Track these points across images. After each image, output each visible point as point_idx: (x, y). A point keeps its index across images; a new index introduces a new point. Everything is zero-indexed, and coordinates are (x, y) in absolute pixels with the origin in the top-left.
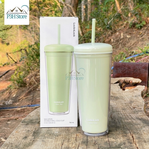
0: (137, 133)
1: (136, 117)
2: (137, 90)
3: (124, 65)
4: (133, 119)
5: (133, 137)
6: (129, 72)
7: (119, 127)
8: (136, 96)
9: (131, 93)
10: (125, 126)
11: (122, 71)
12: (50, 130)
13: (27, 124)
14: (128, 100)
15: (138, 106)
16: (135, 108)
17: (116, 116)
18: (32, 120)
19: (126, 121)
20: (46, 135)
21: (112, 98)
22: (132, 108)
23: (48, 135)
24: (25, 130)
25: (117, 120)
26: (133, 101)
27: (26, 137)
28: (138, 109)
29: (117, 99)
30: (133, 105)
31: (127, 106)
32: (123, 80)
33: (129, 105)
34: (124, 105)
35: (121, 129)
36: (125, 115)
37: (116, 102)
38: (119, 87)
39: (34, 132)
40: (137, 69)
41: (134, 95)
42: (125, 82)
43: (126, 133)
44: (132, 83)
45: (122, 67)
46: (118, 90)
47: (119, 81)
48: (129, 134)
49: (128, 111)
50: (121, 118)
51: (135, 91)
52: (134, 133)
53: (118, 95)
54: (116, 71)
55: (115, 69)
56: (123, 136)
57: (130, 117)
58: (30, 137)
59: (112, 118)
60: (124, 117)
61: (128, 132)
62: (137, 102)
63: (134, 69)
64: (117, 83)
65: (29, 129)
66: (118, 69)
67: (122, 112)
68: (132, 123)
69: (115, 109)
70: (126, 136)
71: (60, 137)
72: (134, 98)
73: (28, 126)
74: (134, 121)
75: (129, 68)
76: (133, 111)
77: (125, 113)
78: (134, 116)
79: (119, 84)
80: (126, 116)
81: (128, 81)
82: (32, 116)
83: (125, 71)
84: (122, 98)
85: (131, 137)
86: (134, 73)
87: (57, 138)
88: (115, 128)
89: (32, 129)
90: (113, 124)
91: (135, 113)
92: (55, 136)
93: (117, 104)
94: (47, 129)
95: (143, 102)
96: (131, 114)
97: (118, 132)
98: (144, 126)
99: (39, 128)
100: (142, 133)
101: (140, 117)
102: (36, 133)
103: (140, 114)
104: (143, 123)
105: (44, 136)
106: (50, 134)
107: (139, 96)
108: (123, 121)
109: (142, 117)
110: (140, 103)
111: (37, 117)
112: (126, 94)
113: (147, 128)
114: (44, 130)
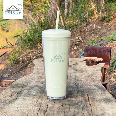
0: (92, 95)
1: (94, 84)
2: (98, 66)
3: (92, 49)
4: (92, 86)
5: (89, 97)
6: (96, 53)
7: (80, 91)
8: (96, 70)
9: (94, 68)
10: (84, 90)
11: (91, 53)
12: (29, 92)
13: (14, 87)
14: (90, 73)
15: (97, 77)
16: (94, 78)
17: (79, 84)
18: (17, 85)
19: (86, 87)
20: (26, 95)
21: (79, 71)
22: (92, 78)
23: (28, 95)
24: (11, 91)
25: (79, 86)
26: (94, 74)
27: (11, 96)
28: (96, 79)
29: (82, 72)
30: (93, 76)
31: (89, 77)
32: (90, 59)
33: (91, 76)
34: (87, 76)
35: (81, 92)
36: (86, 83)
37: (82, 74)
38: (86, 64)
39: (18, 93)
40: (102, 51)
41: (95, 70)
42: (91, 60)
43: (84, 95)
44: (96, 61)
46: (84, 66)
47: (87, 60)
48: (87, 96)
49: (89, 80)
50: (83, 85)
51: (97, 67)
52: (90, 95)
53: (83, 70)
54: (86, 52)
56: (82, 97)
57: (89, 84)
58: (15, 96)
59: (77, 84)
61: (86, 94)
62: (97, 75)
63: (100, 52)
64: (85, 61)
66: (88, 51)
67: (84, 81)
68: (90, 88)
69: (80, 79)
70: (84, 97)
71: (36, 96)
72: (95, 72)
73: (14, 89)
74: (92, 87)
75: (96, 51)
76: (92, 80)
77: (87, 82)
78: (92, 84)
79: (86, 62)
81: (93, 60)
82: (18, 82)
83: (93, 53)
84: (86, 71)
86: (100, 55)
87: (34, 97)
88: (77, 91)
89: (17, 90)
90: (76, 89)
91: (94, 82)
92: (32, 96)
93: (81, 75)
94: (27, 91)
95: (101, 74)
96: (90, 83)
97: (79, 94)
98: (98, 91)
99: (22, 90)
100: (96, 95)
101: (96, 85)
102: (19, 94)
103: (97, 82)
104: (98, 88)
105: (25, 95)
106: (30, 94)
107: (99, 70)
108: (84, 87)
109: (98, 84)
110: (99, 75)
111: (21, 83)
112: (90, 69)
113: (100, 92)
114: (25, 92)
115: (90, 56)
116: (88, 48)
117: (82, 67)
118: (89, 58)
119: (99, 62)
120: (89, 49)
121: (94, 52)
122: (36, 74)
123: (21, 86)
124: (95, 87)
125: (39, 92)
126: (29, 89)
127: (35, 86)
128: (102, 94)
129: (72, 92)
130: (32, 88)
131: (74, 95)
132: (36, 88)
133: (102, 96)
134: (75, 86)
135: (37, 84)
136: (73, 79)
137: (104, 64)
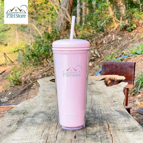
0: (113, 123)
1: (115, 109)
2: (120, 86)
3: (112, 65)
4: (112, 111)
5: (109, 126)
6: (116, 70)
7: (97, 118)
9: (114, 89)
10: (103, 117)
11: (110, 70)
12: (33, 120)
13: (14, 114)
14: (110, 94)
15: (119, 100)
16: (115, 102)
17: (96, 109)
18: (18, 111)
19: (105, 112)
20: (29, 124)
21: (96, 93)
22: (112, 101)
23: (31, 124)
24: (10, 119)
25: (96, 112)
26: (115, 96)
27: (10, 125)
28: (118, 103)
29: (100, 94)
30: (113, 99)
31: (109, 100)
32: (109, 78)
33: (110, 99)
34: (106, 99)
35: (99, 120)
37: (99, 96)
38: (104, 83)
39: (18, 121)
40: (124, 68)
41: (116, 91)
42: (111, 79)
43: (103, 123)
44: (116, 80)
45: (110, 66)
46: (102, 86)
47: (105, 79)
48: (106, 123)
49: (109, 104)
50: (101, 110)
51: (118, 87)
52: (111, 123)
53: (101, 91)
54: (104, 69)
55: (104, 68)
56: (100, 125)
57: (109, 109)
58: (15, 126)
59: (93, 110)
60: (104, 109)
61: (105, 121)
62: (118, 97)
63: (121, 68)
64: (103, 79)
65: (15, 119)
66: (106, 68)
67: (102, 105)
68: (110, 114)
69: (97, 102)
70: (102, 125)
71: (42, 125)
72: (116, 93)
73: (14, 116)
74: (112, 113)
75: (117, 67)
76: (113, 104)
77: (106, 106)
78: (113, 108)
79: (104, 81)
80: (106, 108)
81: (113, 79)
82: (18, 107)
83: (112, 70)
84: (105, 93)
85: (107, 126)
86: (121, 72)
87: (39, 126)
88: (93, 119)
89: (17, 118)
90: (93, 115)
91: (114, 106)
92: (37, 125)
93: (99, 98)
94: (31, 119)
95: (123, 96)
96: (110, 107)
97: (96, 122)
98: (120, 117)
99: (23, 118)
100: (118, 123)
101: (118, 110)
102: (20, 122)
103: (118, 107)
104: (120, 114)
105: (27, 125)
106: (33, 123)
107: (121, 91)
108: (102, 113)
109: (120, 109)
110: (121, 97)
111: (23, 109)
112: (109, 89)
113: (123, 119)
114: (28, 120)
115: (109, 74)
116: (107, 64)
117: (100, 88)
118: (108, 76)
119: (120, 81)
120: (107, 66)
121: (114, 69)
122: (41, 97)
123: (23, 112)
124: (117, 113)
125: (45, 120)
126: (33, 117)
127: (40, 113)
128: (125, 121)
129: (88, 119)
130: (36, 114)
131: (90, 123)
132: (42, 115)
133: (126, 123)
134: (91, 111)
135: (43, 110)
136: (89, 103)
137: (127, 83)
